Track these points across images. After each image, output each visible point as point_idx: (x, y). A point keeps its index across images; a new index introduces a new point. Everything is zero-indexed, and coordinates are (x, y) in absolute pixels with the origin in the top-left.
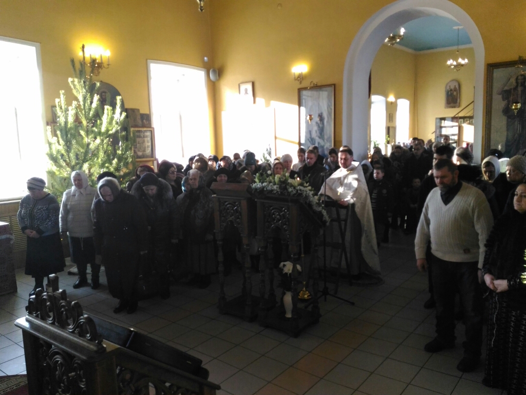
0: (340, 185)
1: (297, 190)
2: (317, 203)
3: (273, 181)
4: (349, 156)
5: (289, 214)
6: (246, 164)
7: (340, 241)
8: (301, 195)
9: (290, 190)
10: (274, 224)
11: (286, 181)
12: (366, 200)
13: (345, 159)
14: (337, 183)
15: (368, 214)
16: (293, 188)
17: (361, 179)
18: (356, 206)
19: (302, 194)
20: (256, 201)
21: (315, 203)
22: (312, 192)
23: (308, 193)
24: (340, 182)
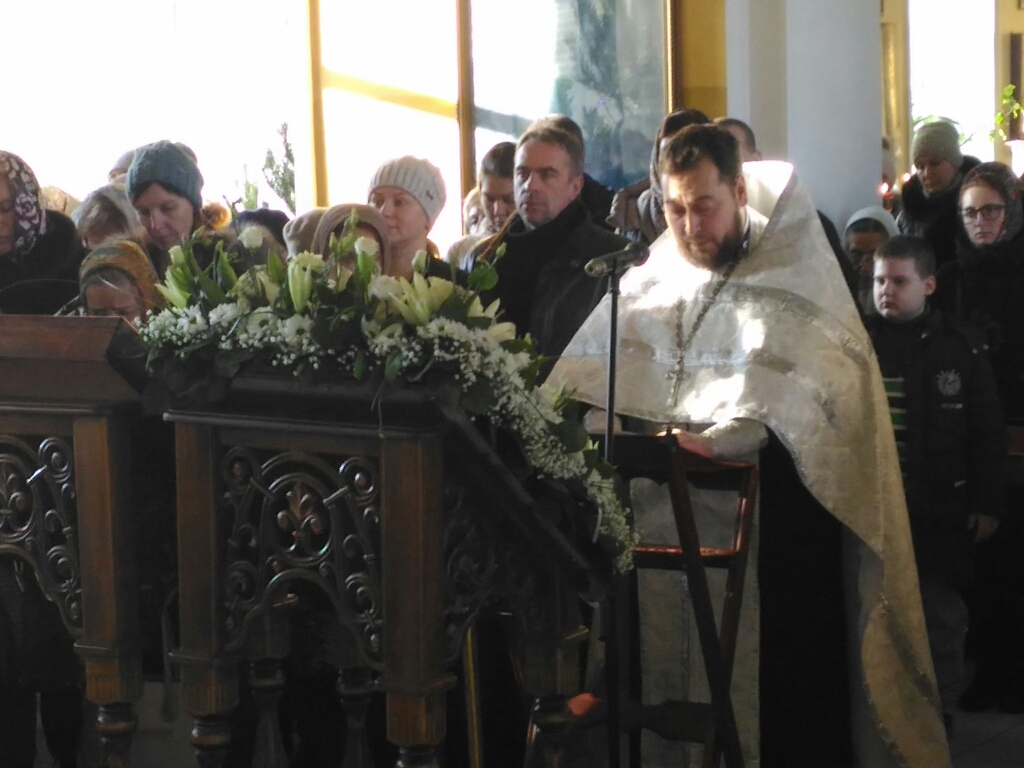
1: (427, 346)
2: (552, 428)
3: (273, 291)
5: (376, 501)
7: (700, 692)
8: (448, 372)
9: (382, 342)
10: (284, 566)
16: (398, 329)
20: (170, 424)
21: (540, 425)
23: (494, 358)
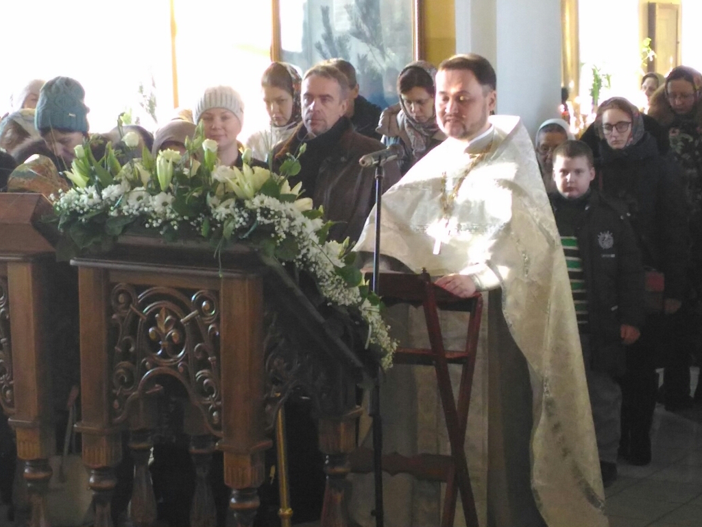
0: (440, 211)
1: (252, 214)
2: (338, 270)
3: (146, 176)
4: (476, 88)
5: (217, 320)
6: (44, 130)
8: (266, 232)
9: (221, 211)
10: (154, 365)
11: (204, 173)
12: (547, 272)
13: (462, 101)
14: (429, 204)
15: (560, 332)
16: (232, 202)
17: (525, 183)
18: (509, 300)
19: (272, 226)
21: (330, 268)
22: (318, 223)
23: (298, 222)
24: (443, 199)
